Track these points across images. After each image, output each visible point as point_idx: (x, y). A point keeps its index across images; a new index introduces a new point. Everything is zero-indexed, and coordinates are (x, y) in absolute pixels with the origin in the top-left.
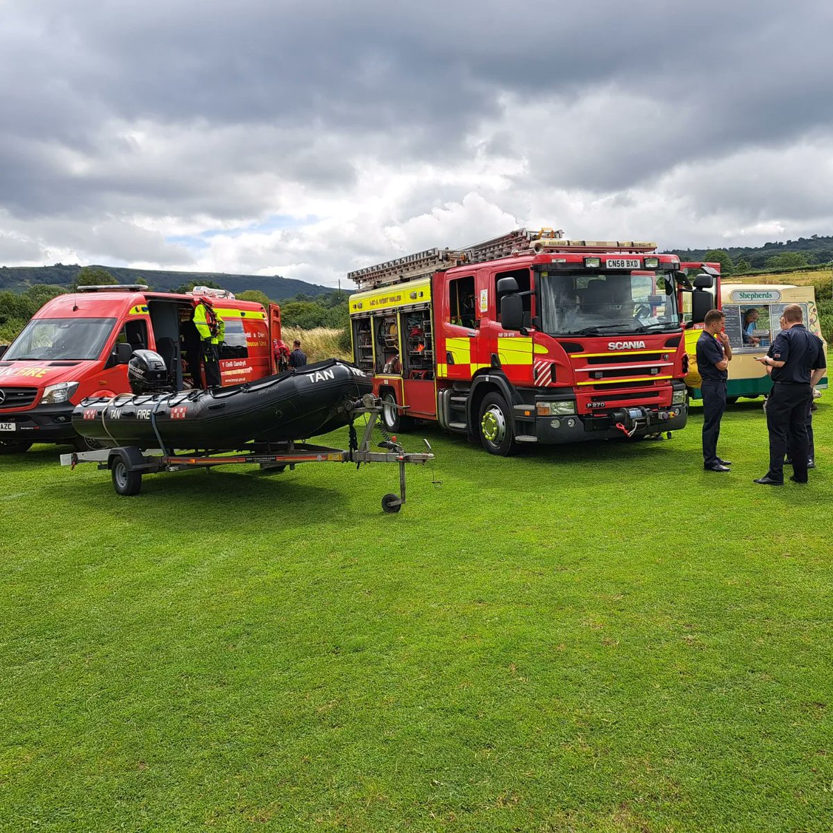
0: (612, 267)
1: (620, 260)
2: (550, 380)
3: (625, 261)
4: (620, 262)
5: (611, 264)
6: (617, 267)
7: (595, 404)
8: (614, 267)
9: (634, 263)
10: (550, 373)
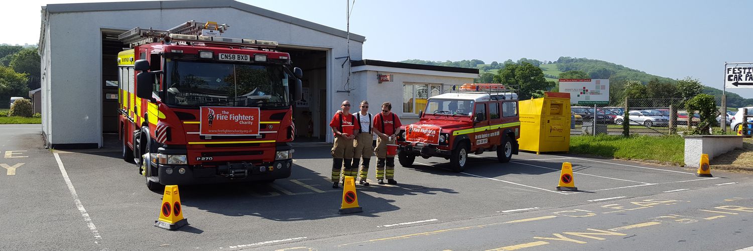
0: (224, 59)
1: (232, 55)
2: (166, 139)
3: (236, 55)
4: (231, 56)
5: (223, 57)
6: (228, 59)
7: (203, 159)
8: (226, 59)
9: (244, 58)
10: (165, 133)
